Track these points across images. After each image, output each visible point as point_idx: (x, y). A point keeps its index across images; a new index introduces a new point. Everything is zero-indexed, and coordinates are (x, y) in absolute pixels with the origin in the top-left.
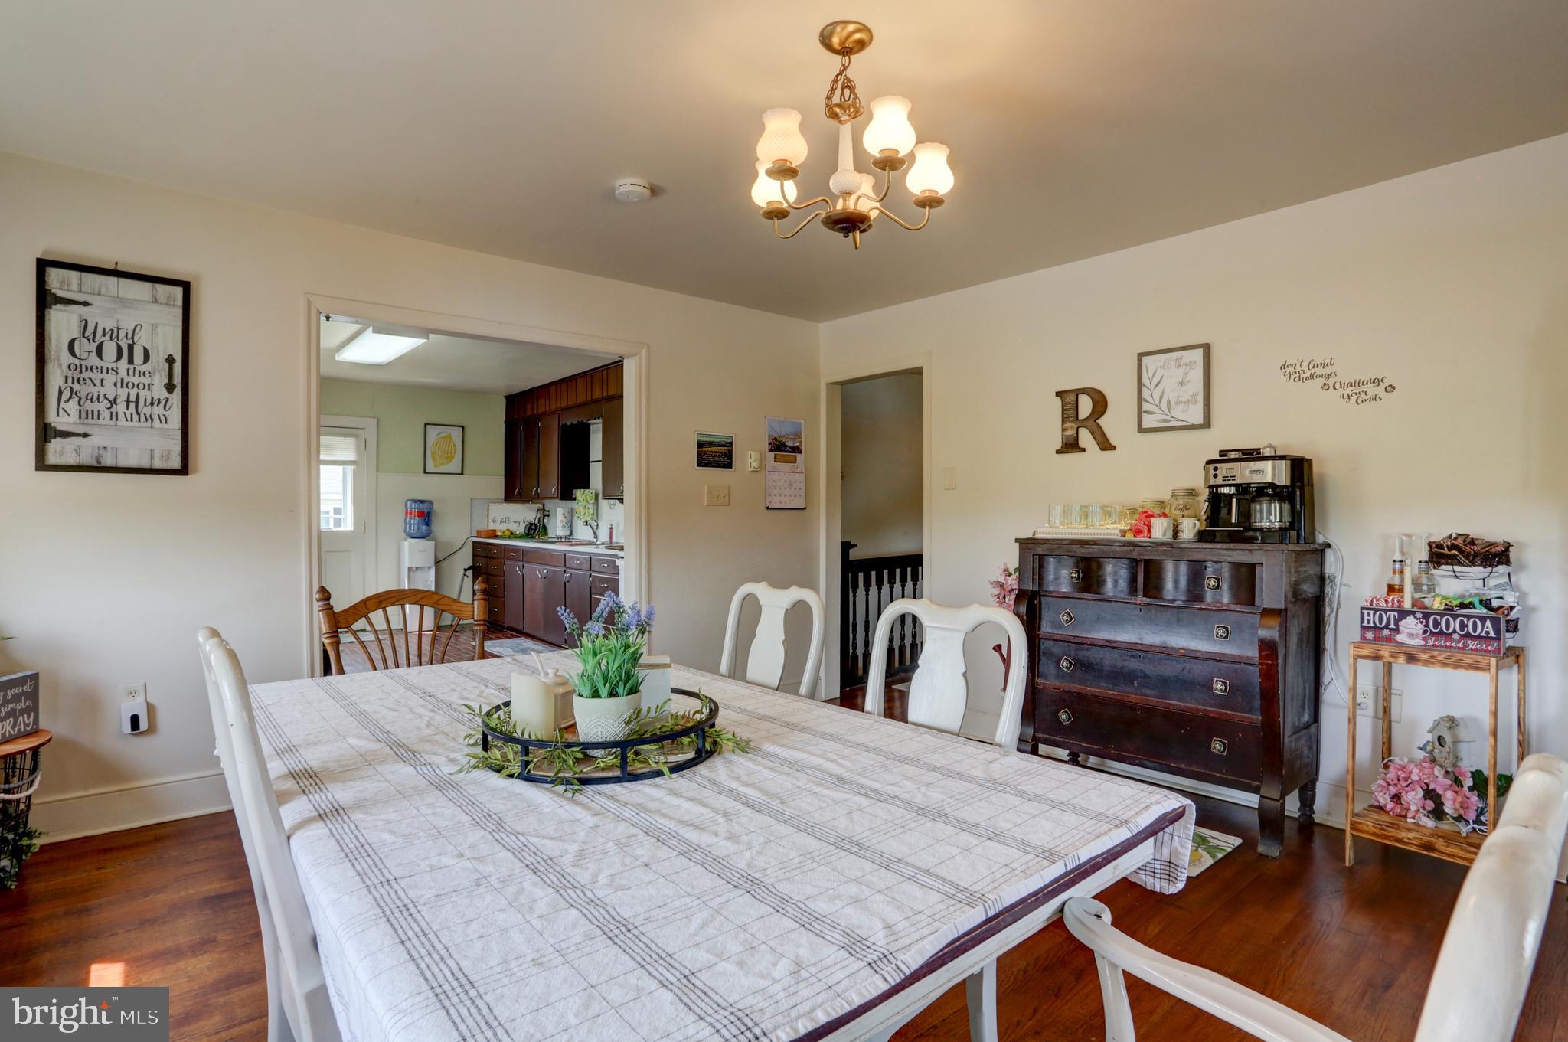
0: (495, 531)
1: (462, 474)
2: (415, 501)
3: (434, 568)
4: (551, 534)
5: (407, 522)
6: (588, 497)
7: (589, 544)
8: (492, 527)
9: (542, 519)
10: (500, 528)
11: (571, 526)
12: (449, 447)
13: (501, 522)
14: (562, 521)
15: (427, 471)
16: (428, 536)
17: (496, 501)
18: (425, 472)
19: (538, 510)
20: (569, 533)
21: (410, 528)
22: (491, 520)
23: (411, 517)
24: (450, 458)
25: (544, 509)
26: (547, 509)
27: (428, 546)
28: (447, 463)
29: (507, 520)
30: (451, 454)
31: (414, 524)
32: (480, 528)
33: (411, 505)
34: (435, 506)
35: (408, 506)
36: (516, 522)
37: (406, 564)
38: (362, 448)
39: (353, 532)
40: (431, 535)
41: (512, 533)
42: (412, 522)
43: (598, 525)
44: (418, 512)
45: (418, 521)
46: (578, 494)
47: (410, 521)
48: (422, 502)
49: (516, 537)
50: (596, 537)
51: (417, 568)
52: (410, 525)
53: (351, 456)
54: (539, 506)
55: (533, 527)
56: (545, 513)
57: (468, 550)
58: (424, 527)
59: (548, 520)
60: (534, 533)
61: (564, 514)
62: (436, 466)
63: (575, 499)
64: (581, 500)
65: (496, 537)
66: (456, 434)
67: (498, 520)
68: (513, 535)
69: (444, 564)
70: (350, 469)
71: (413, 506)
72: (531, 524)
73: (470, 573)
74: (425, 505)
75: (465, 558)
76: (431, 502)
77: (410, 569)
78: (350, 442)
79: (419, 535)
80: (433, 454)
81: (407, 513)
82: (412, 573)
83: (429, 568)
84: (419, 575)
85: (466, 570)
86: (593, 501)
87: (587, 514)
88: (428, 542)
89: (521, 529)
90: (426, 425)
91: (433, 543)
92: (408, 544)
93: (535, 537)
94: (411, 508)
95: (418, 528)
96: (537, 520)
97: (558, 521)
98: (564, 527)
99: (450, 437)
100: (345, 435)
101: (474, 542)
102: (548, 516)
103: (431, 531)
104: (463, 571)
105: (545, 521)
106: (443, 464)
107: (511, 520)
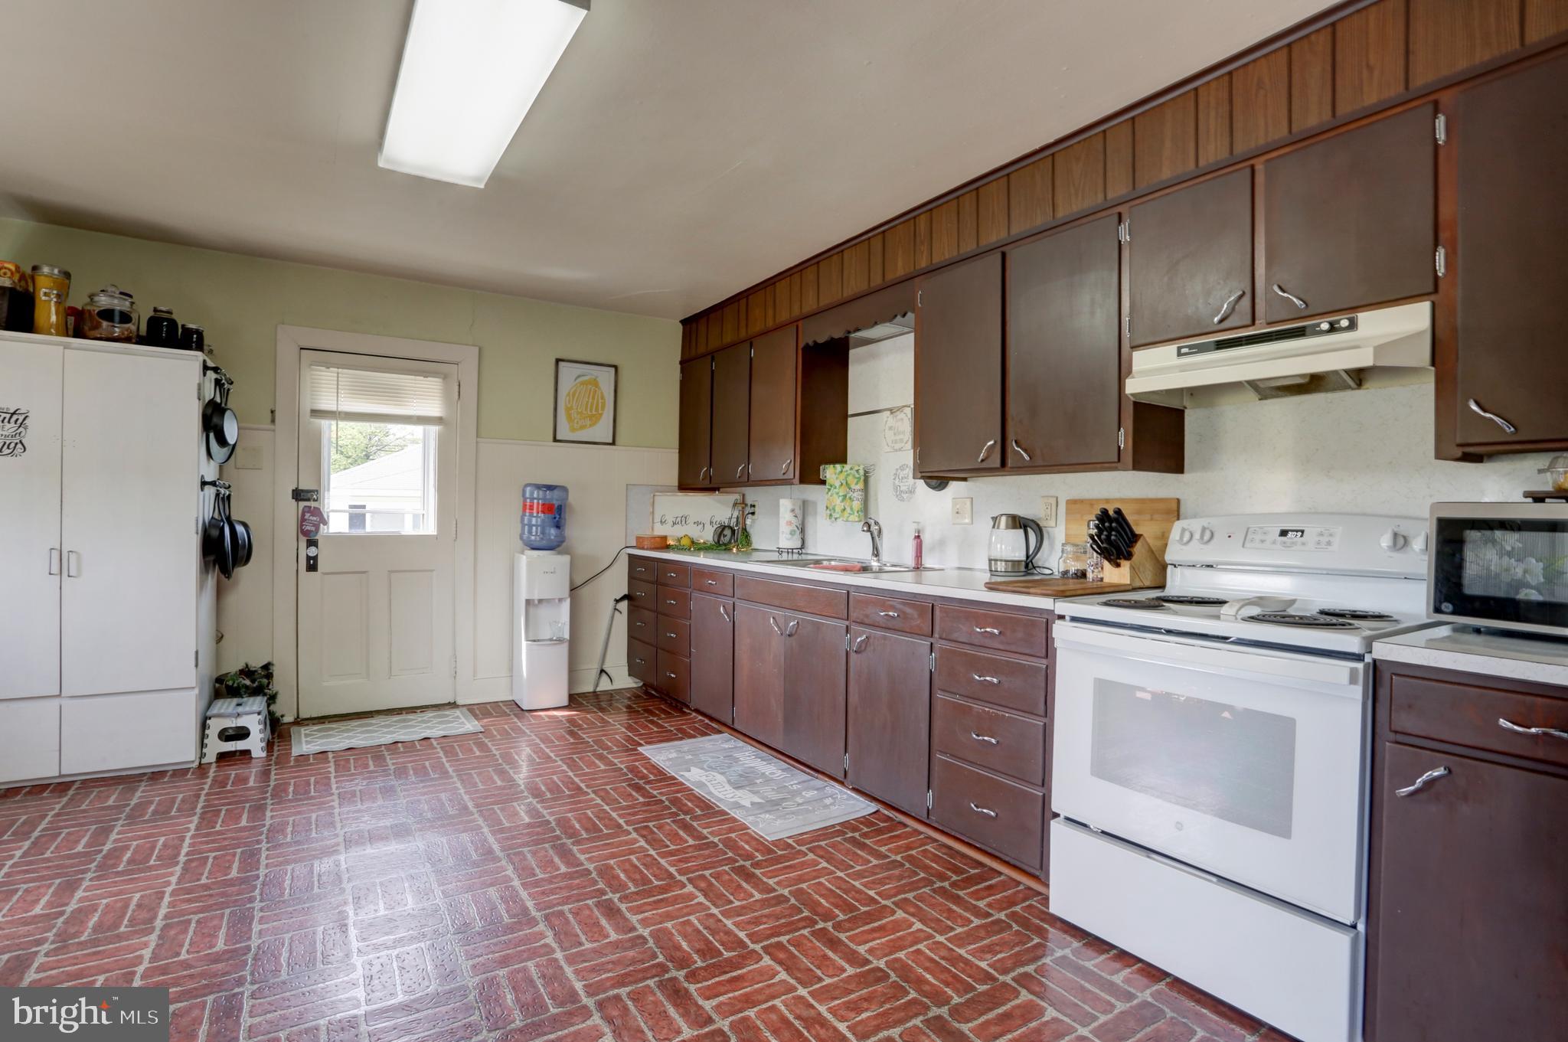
0: (665, 538)
1: (613, 443)
2: (538, 487)
3: (569, 600)
4: (757, 542)
5: (526, 522)
6: (850, 479)
7: (865, 569)
8: (660, 530)
9: (740, 520)
10: (673, 533)
11: (803, 531)
12: (593, 398)
13: (674, 524)
14: (790, 523)
15: (558, 438)
16: (559, 546)
17: (665, 490)
18: (555, 440)
19: (735, 504)
20: (799, 545)
21: (530, 532)
22: (657, 519)
23: (531, 515)
24: (595, 419)
25: (744, 502)
26: (749, 502)
27: (557, 562)
28: (590, 426)
29: (683, 520)
30: (597, 410)
31: (537, 526)
32: (641, 533)
33: (532, 493)
34: (572, 498)
35: (528, 495)
36: (697, 523)
37: (523, 595)
38: (455, 393)
39: (436, 537)
40: (564, 544)
41: (693, 542)
42: (534, 521)
43: (880, 531)
44: (543, 505)
45: (543, 521)
46: (830, 472)
47: (530, 521)
48: (550, 488)
49: (699, 549)
50: (876, 553)
51: (540, 601)
52: (530, 526)
53: (433, 407)
54: (737, 497)
55: (728, 532)
56: (746, 509)
57: (621, 570)
58: (553, 531)
59: (753, 521)
60: (730, 542)
61: (793, 511)
62: (573, 430)
63: (823, 482)
64: (837, 484)
65: (667, 548)
66: (606, 377)
67: (670, 519)
68: (696, 546)
69: (585, 592)
70: (434, 430)
71: (535, 496)
72: (723, 528)
73: (624, 606)
74: (556, 493)
75: (617, 582)
76: (564, 489)
77: (528, 602)
78: (433, 385)
79: (544, 543)
80: (568, 410)
81: (525, 506)
82: (532, 610)
83: (560, 600)
84: (544, 612)
85: (617, 601)
86: (861, 486)
87: (848, 510)
88: (559, 557)
89: (707, 536)
90: (558, 361)
91: (566, 559)
92: (526, 560)
93: (730, 550)
94: (532, 499)
95: (543, 533)
96: (734, 520)
97: (783, 522)
98: (792, 533)
99: (595, 383)
100: (426, 374)
101: (630, 556)
102: (753, 513)
103: (564, 537)
104: (612, 603)
105: (748, 522)
106: (583, 427)
107: (691, 520)
